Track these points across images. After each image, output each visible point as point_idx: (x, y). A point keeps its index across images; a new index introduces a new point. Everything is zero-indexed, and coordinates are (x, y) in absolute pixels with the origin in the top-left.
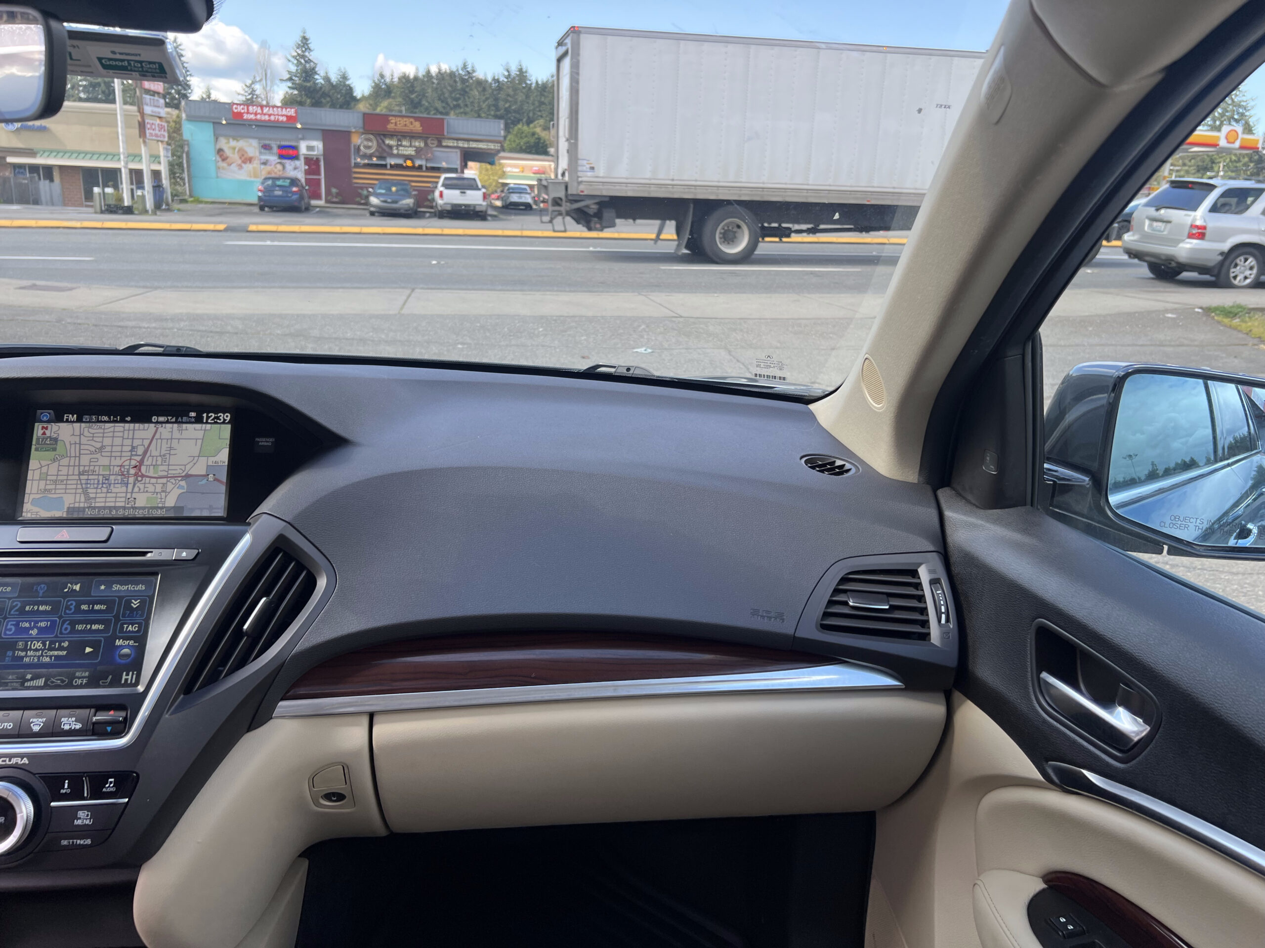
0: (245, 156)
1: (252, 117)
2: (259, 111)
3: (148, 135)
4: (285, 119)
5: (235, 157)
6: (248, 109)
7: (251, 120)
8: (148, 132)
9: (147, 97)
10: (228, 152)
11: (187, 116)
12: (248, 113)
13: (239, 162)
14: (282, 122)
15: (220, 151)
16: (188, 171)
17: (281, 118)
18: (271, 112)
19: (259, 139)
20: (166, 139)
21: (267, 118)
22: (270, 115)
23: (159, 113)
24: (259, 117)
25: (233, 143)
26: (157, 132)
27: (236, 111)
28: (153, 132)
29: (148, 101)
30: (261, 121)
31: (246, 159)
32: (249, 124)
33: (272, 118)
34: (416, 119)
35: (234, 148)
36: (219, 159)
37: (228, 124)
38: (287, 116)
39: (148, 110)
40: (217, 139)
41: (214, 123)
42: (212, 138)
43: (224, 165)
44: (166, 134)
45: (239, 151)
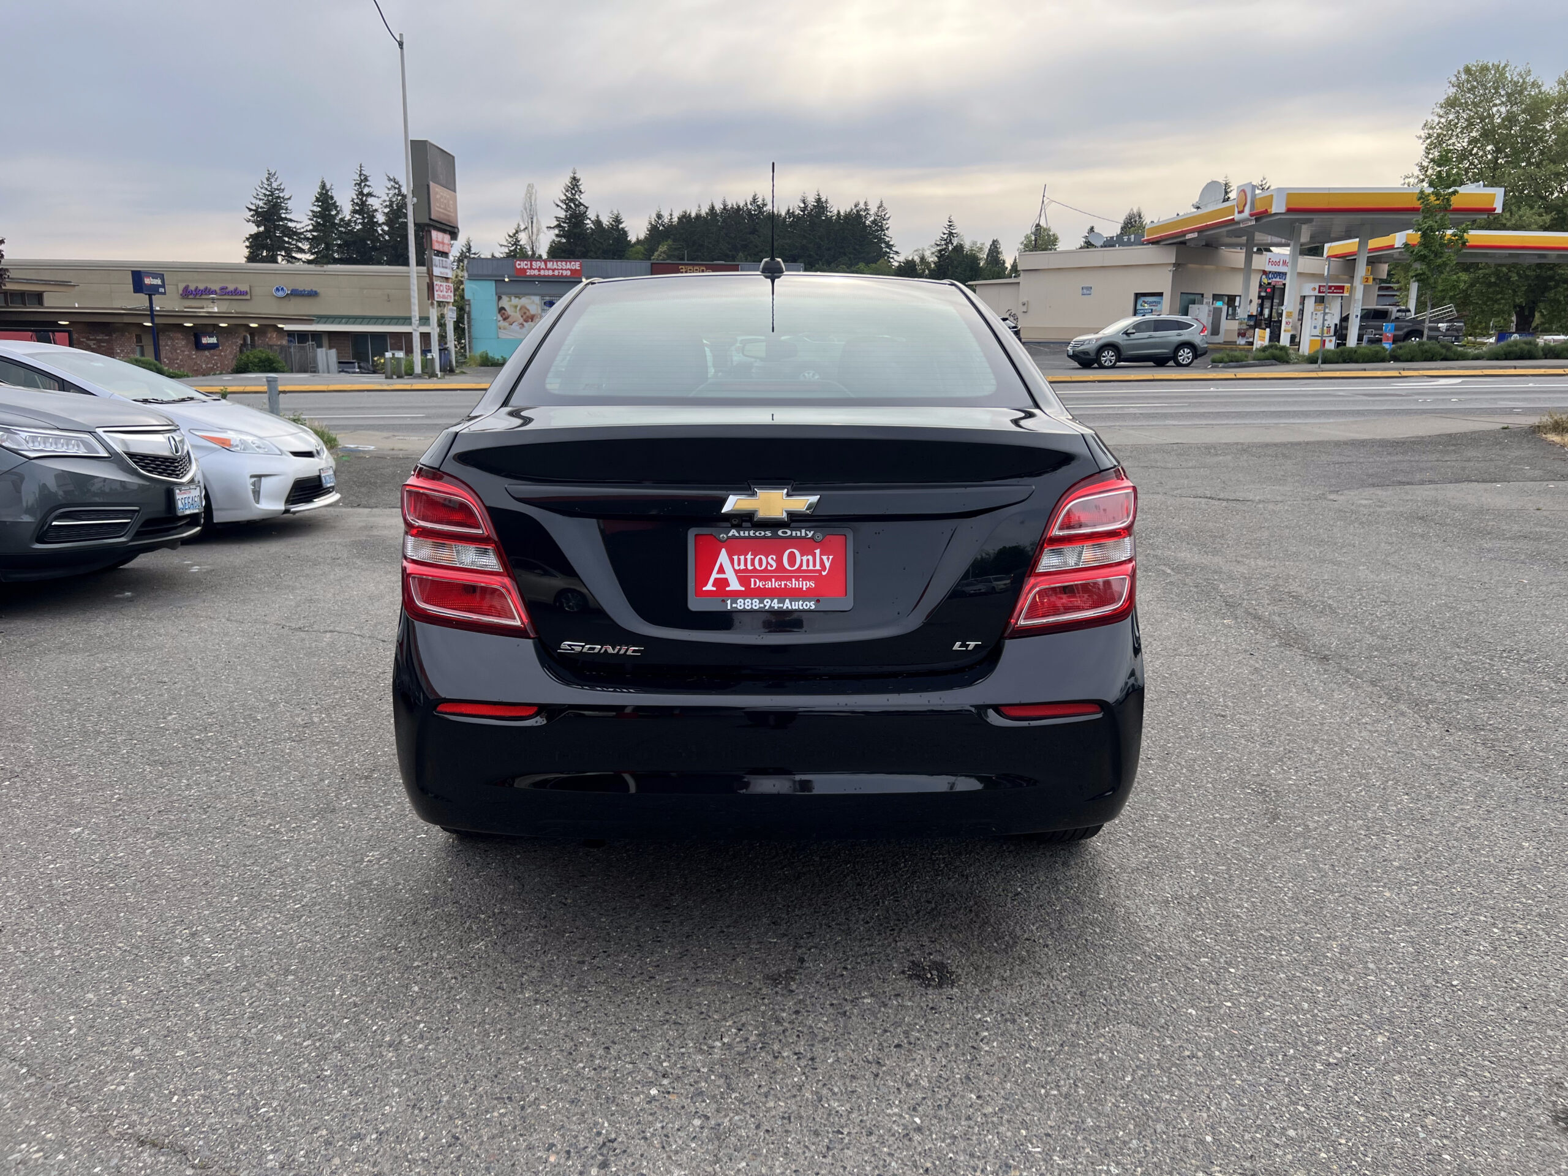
0: (528, 314)
1: (536, 272)
2: (543, 266)
3: (436, 296)
4: (569, 273)
5: (516, 315)
6: (531, 265)
7: (535, 276)
8: (436, 293)
9: (436, 259)
10: (509, 311)
11: (469, 275)
12: (531, 268)
13: (521, 320)
14: (566, 276)
15: (501, 310)
16: (469, 332)
17: (565, 273)
18: (555, 266)
19: (542, 296)
20: (452, 301)
21: (550, 272)
22: (553, 270)
23: (447, 274)
24: (542, 273)
25: (515, 301)
26: (444, 293)
27: (518, 267)
28: (441, 294)
29: (437, 263)
30: (544, 276)
31: (528, 317)
32: (532, 281)
33: (556, 273)
35: (516, 307)
36: (500, 318)
37: (510, 281)
38: (571, 270)
39: (437, 271)
40: (500, 298)
41: (496, 281)
42: (495, 298)
43: (506, 324)
44: (452, 295)
45: (521, 309)
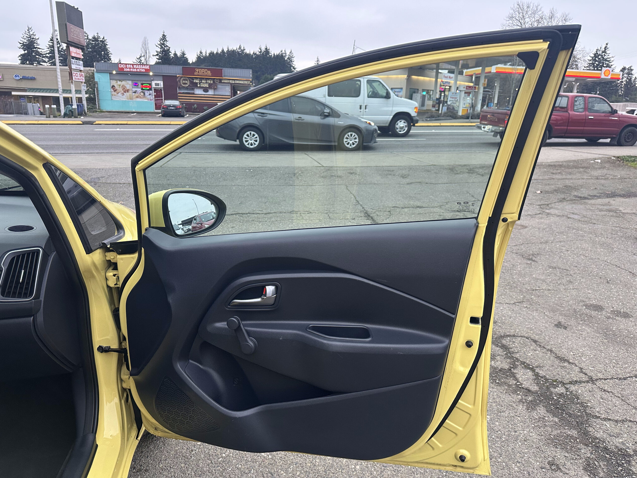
0: (125, 89)
2: (132, 67)
7: (128, 71)
8: (74, 77)
10: (117, 87)
11: (96, 70)
12: (126, 68)
13: (123, 92)
14: (143, 72)
15: (113, 86)
16: (98, 97)
18: (137, 67)
19: (132, 81)
21: (135, 70)
23: (80, 68)
24: (131, 70)
26: (79, 77)
27: (120, 67)
29: (74, 62)
30: (133, 72)
31: (126, 90)
32: (126, 74)
33: (138, 70)
34: (208, 69)
36: (112, 90)
37: (116, 73)
38: (145, 69)
39: (73, 67)
41: (110, 73)
43: (115, 93)
44: (84, 79)
45: (122, 86)
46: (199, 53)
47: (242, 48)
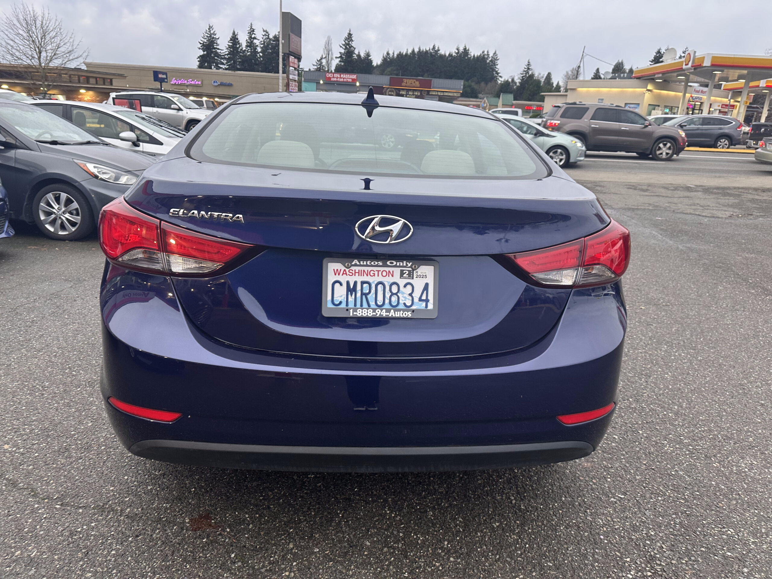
1: (335, 79)
2: (339, 76)
4: (351, 80)
7: (335, 81)
8: (290, 88)
9: (291, 70)
11: (304, 79)
12: (333, 77)
14: (350, 82)
17: (349, 80)
18: (345, 77)
21: (342, 80)
22: (344, 79)
23: (295, 78)
24: (338, 79)
26: (294, 88)
27: (328, 76)
28: (292, 88)
30: (339, 81)
32: (333, 83)
33: (345, 80)
34: (417, 80)
37: (323, 83)
38: (352, 79)
39: (291, 77)
41: (317, 83)
44: (297, 88)
46: (385, 54)
47: (436, 49)
